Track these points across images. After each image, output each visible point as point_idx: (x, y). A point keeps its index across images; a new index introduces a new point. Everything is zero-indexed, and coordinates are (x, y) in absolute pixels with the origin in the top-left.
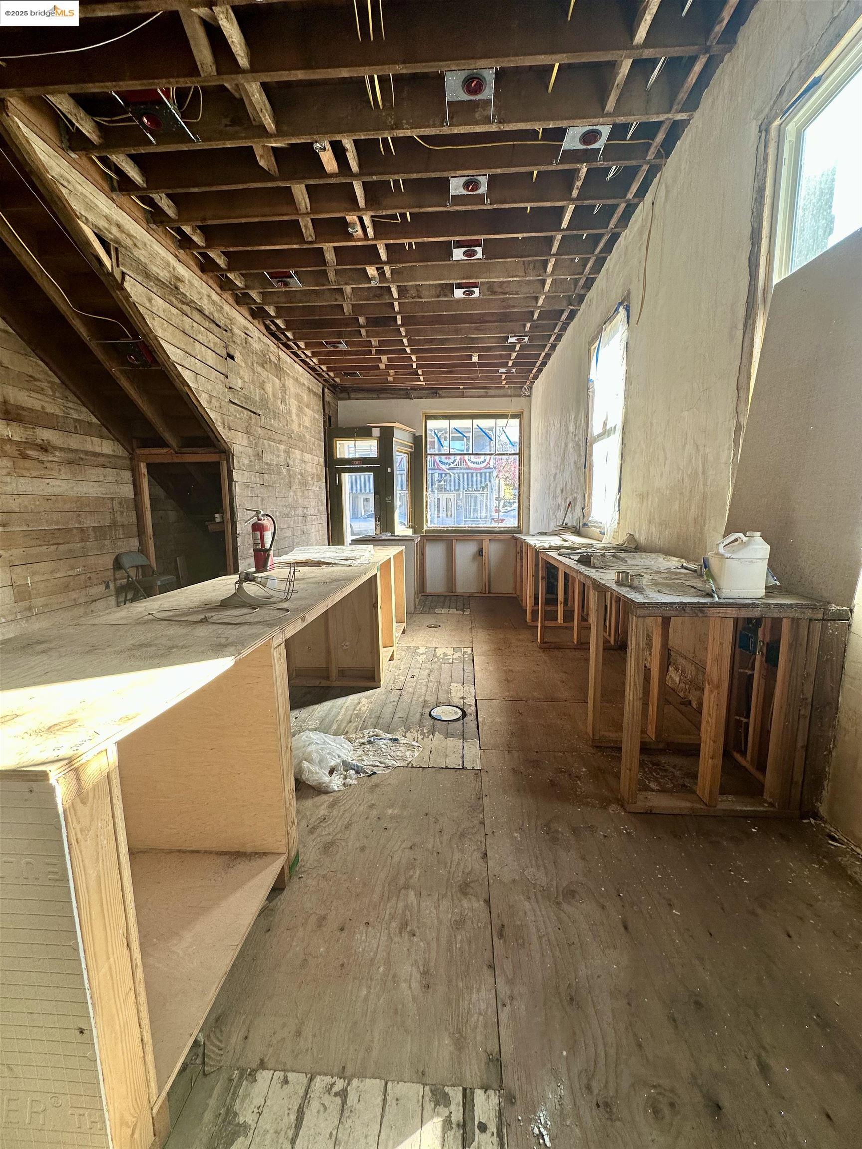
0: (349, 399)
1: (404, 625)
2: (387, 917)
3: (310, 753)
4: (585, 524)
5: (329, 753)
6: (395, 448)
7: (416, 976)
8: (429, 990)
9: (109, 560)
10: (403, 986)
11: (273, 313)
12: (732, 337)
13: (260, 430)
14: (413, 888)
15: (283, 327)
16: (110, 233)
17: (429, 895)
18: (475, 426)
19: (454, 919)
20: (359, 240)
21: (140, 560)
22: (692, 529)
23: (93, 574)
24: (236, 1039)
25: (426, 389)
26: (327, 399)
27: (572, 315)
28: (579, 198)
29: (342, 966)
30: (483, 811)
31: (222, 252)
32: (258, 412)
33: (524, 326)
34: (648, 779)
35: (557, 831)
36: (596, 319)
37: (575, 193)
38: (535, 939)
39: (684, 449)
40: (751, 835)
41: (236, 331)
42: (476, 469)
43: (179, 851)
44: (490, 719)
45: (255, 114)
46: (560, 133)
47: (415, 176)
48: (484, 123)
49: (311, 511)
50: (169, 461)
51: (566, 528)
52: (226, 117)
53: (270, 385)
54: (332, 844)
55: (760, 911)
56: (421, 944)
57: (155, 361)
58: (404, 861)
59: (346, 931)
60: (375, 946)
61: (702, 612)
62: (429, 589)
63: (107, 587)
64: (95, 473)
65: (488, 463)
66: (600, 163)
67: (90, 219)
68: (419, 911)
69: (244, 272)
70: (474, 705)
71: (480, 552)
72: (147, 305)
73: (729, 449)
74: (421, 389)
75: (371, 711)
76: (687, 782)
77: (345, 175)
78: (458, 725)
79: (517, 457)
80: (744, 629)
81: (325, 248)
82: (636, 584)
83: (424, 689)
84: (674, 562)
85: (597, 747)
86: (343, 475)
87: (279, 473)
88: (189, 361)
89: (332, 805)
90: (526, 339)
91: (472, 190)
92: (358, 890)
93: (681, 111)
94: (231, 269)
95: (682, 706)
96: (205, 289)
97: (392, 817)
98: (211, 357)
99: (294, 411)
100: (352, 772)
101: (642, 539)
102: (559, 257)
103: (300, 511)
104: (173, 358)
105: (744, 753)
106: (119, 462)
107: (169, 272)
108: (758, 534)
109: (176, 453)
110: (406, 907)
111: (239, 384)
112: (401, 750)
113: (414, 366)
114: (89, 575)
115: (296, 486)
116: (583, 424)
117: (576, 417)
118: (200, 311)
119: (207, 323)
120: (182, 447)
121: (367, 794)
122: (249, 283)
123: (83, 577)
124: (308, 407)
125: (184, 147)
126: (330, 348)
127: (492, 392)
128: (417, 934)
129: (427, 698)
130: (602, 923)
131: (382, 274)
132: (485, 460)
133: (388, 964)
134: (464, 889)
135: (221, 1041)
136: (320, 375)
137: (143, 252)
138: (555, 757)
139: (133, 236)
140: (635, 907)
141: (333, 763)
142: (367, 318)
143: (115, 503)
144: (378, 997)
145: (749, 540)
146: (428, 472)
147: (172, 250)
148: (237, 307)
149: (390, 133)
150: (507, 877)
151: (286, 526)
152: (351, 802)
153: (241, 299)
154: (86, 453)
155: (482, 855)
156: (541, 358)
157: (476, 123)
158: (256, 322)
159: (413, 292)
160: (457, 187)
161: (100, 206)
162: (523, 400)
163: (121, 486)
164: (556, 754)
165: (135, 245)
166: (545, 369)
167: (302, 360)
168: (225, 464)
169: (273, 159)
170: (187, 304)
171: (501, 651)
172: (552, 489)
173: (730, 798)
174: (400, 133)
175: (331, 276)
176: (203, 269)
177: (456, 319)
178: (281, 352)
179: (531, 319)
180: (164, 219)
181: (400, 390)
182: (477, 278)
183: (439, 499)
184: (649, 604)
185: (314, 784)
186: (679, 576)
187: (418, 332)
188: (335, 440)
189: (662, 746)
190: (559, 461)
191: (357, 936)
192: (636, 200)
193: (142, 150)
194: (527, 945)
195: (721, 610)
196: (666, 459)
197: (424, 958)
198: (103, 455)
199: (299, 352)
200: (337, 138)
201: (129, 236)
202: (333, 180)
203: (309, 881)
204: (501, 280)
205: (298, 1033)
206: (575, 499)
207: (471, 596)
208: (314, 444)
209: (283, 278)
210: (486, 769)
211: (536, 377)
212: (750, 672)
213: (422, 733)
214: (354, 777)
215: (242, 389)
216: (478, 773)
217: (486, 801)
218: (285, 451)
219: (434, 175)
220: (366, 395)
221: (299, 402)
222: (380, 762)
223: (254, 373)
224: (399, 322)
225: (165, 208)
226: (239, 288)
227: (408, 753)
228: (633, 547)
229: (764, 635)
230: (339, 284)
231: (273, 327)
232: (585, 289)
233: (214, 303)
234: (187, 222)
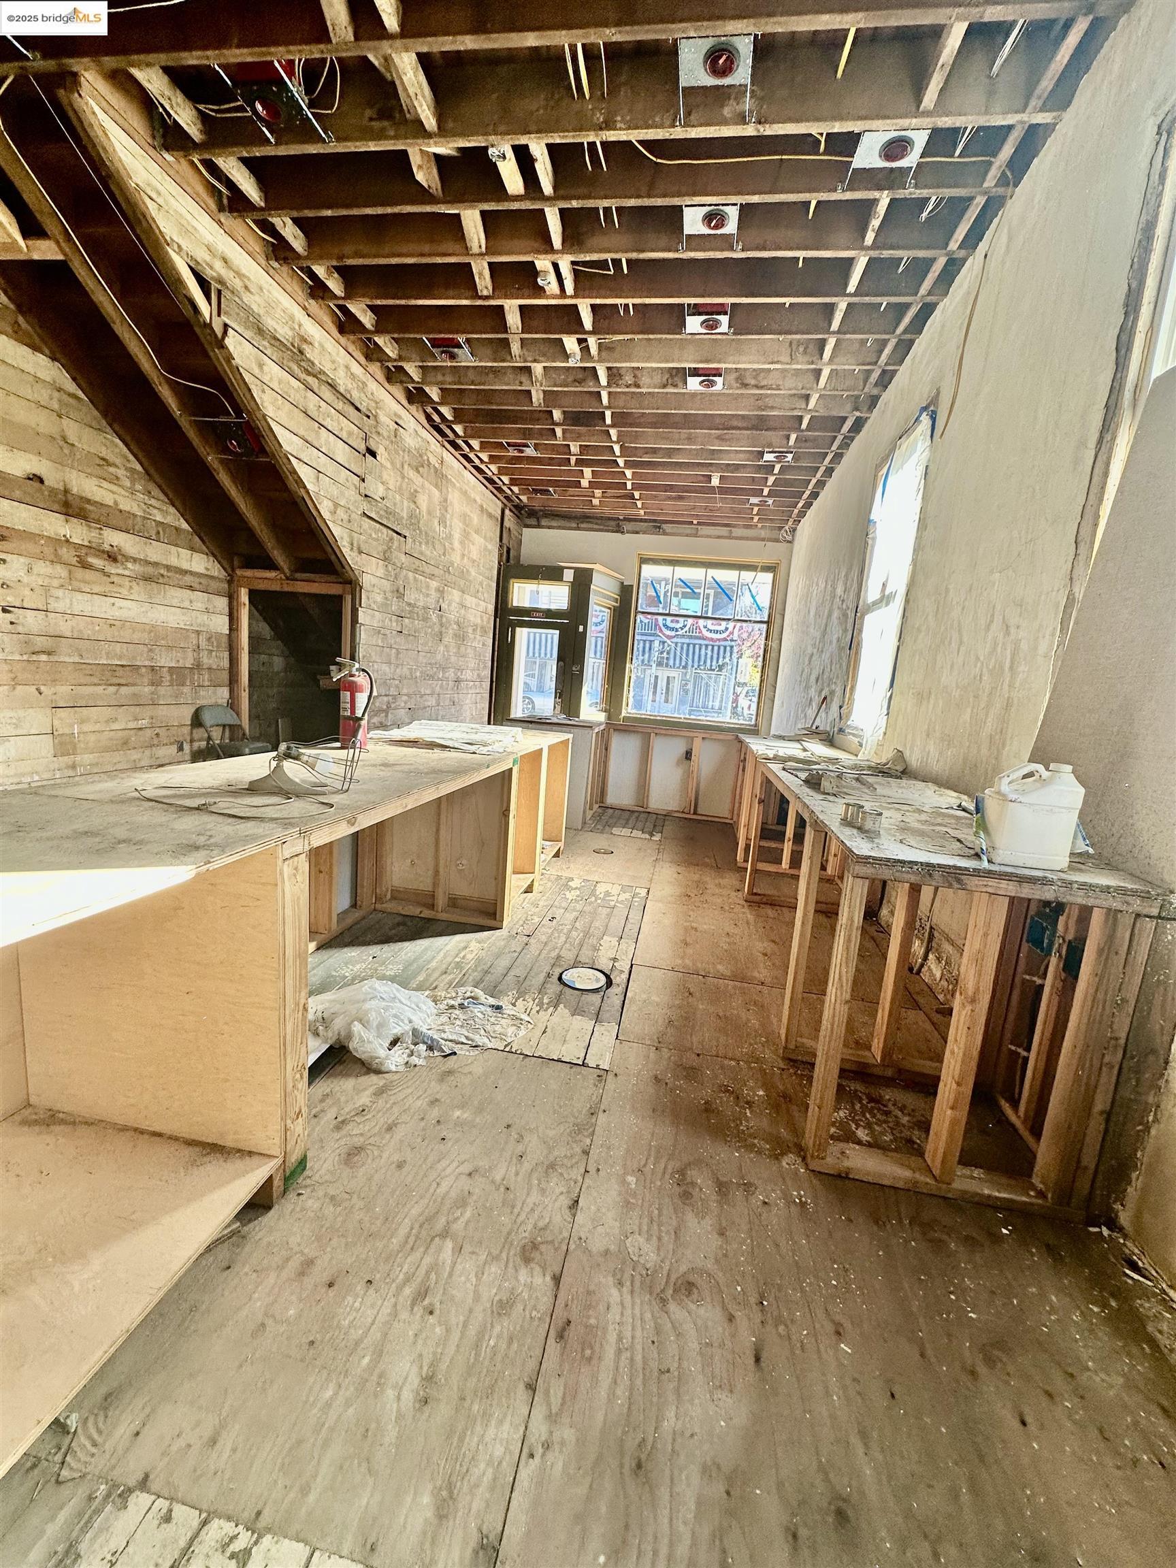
0: (539, 526)
1: (561, 844)
2: (401, 1276)
3: (367, 1012)
4: (841, 730)
5: (395, 1016)
6: (593, 598)
7: (414, 1381)
8: (425, 1408)
9: (187, 714)
10: (390, 1393)
11: (436, 398)
12: (1076, 461)
13: (403, 558)
14: (454, 1239)
15: (450, 418)
16: (211, 268)
17: (473, 1253)
18: (709, 578)
19: (497, 1298)
20: (554, 297)
21: (230, 718)
22: (984, 751)
23: (164, 729)
24: (123, 1430)
25: (645, 521)
26: (507, 524)
27: (858, 425)
28: (874, 246)
29: (312, 1343)
30: (593, 1133)
31: (368, 306)
32: (404, 532)
33: (788, 438)
34: (853, 1120)
35: (693, 1184)
36: (891, 431)
37: (870, 238)
38: (610, 1352)
39: (988, 628)
40: (997, 1239)
41: (383, 418)
42: (712, 640)
43: (136, 1130)
44: (644, 996)
45: (408, 101)
46: (849, 143)
47: (632, 202)
48: (737, 124)
49: (468, 675)
50: (278, 589)
51: (815, 733)
52: (371, 107)
53: (425, 497)
54: (358, 1150)
55: (982, 1369)
56: (438, 1330)
57: (263, 451)
58: (453, 1194)
59: (336, 1287)
60: (370, 1320)
61: (959, 881)
62: (611, 800)
63: (181, 749)
64: (178, 595)
65: (732, 633)
66: (910, 192)
67: (184, 247)
68: (451, 1275)
69: (396, 336)
70: (627, 972)
71: (688, 755)
72: (256, 371)
73: (1053, 635)
74: (635, 520)
75: (479, 961)
76: (916, 1135)
77: (533, 199)
78: (596, 998)
79: (765, 626)
80: (1038, 914)
81: (506, 308)
82: (869, 825)
83: (563, 939)
84: (950, 798)
85: (791, 1060)
86: (518, 629)
87: (425, 619)
88: (309, 454)
89: (380, 1092)
90: (790, 456)
91: (716, 227)
92: (374, 1228)
93: (1043, 109)
94: (379, 330)
95: (939, 1016)
96: (342, 357)
97: (459, 1124)
98: (341, 452)
99: (457, 536)
100: (422, 1047)
101: (914, 759)
102: (841, 336)
103: (451, 674)
104: (286, 447)
105: (1015, 1104)
106: (214, 585)
107: (293, 329)
108: (1069, 768)
109: (287, 579)
110: (435, 1267)
111: (377, 491)
112: (503, 1025)
113: (629, 486)
114: (158, 730)
115: (448, 639)
116: (855, 585)
117: (846, 576)
118: (333, 386)
119: (341, 404)
120: (296, 571)
121: (433, 1083)
122: (403, 354)
123: (149, 733)
124: (477, 532)
125: (312, 149)
126: (512, 453)
127: (737, 532)
128: (437, 1312)
129: (563, 953)
130: (722, 1345)
131: (585, 350)
132: (727, 629)
133: (379, 1353)
134: (529, 1253)
135: (100, 1432)
136: (499, 489)
137: (257, 298)
138: (722, 1067)
139: (244, 275)
140: (781, 1328)
141: (397, 1031)
142: (564, 412)
143: (203, 639)
144: (348, 1404)
145: (1051, 778)
146: (637, 637)
147: (300, 299)
148: (387, 385)
149: (597, 136)
150: (597, 1245)
151: (428, 692)
152: (410, 1091)
153: (394, 375)
154: (168, 568)
155: (571, 1203)
156: (810, 487)
157: (724, 122)
158: (413, 408)
159: (629, 379)
160: (693, 222)
161: (200, 227)
162: (782, 546)
163: (213, 617)
164: (726, 1062)
165: (246, 287)
166: (816, 503)
167: (477, 468)
168: (348, 598)
169: (435, 171)
170: (315, 376)
171: (689, 897)
172: (804, 676)
173: (977, 1173)
174: (612, 136)
175: (515, 348)
176: (342, 329)
177: (689, 422)
178: (446, 455)
179: (798, 429)
180: (288, 254)
181: (610, 519)
182: (719, 362)
183: (656, 677)
184: (874, 858)
185: (363, 1057)
186: (947, 820)
187: (636, 437)
188: (512, 581)
189: (889, 1073)
190: (818, 635)
191: (350, 1299)
192: (962, 253)
193: (258, 152)
194: (594, 1362)
195: (992, 882)
196: (961, 643)
197: (434, 1353)
198: (191, 573)
199: (472, 455)
200: (523, 140)
201: (239, 274)
202: (515, 206)
203: (310, 1202)
204: (756, 366)
205: (213, 1442)
206: (832, 693)
207: (667, 815)
208: (481, 584)
209: (448, 347)
210: (616, 1070)
211: (802, 514)
212: (1039, 981)
213: (541, 1004)
214: (424, 1054)
215: (383, 499)
216: (602, 1074)
217: (602, 1118)
218: (438, 590)
219: (659, 202)
220: (561, 523)
221: (464, 523)
222: (467, 1038)
223: (403, 477)
224: (608, 421)
225: (290, 239)
226: (389, 359)
227: (511, 1030)
228: (897, 770)
229: (1067, 928)
230: (525, 361)
231: (436, 418)
232: (880, 388)
233: (353, 376)
234: (320, 258)
